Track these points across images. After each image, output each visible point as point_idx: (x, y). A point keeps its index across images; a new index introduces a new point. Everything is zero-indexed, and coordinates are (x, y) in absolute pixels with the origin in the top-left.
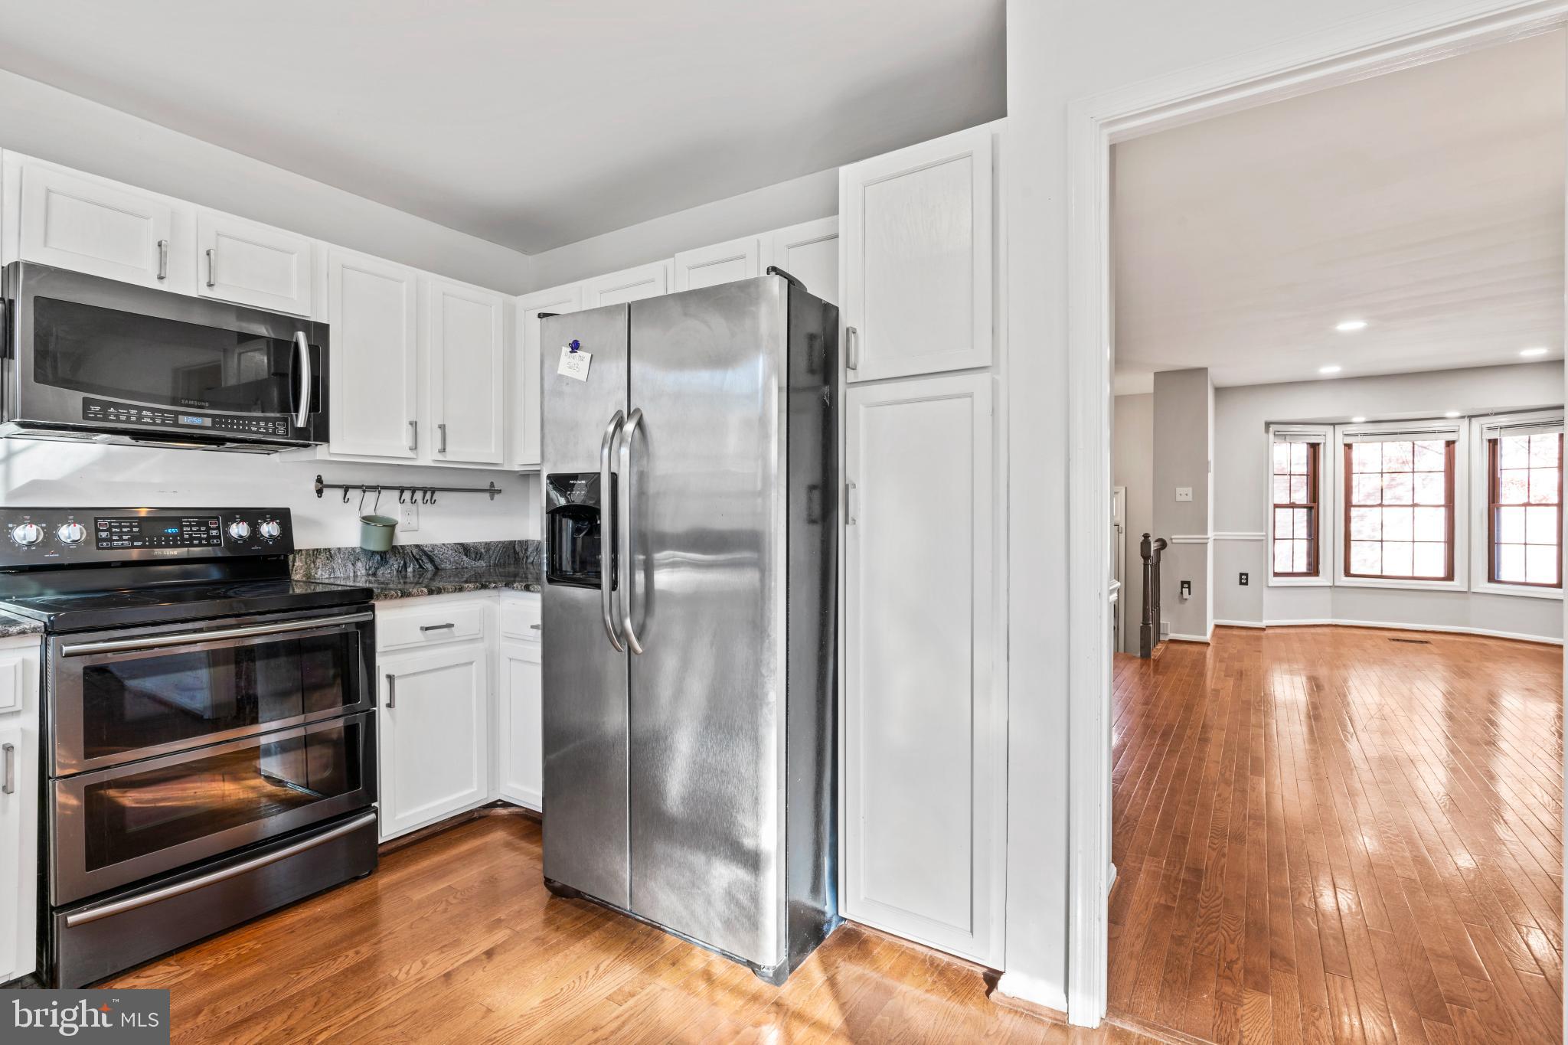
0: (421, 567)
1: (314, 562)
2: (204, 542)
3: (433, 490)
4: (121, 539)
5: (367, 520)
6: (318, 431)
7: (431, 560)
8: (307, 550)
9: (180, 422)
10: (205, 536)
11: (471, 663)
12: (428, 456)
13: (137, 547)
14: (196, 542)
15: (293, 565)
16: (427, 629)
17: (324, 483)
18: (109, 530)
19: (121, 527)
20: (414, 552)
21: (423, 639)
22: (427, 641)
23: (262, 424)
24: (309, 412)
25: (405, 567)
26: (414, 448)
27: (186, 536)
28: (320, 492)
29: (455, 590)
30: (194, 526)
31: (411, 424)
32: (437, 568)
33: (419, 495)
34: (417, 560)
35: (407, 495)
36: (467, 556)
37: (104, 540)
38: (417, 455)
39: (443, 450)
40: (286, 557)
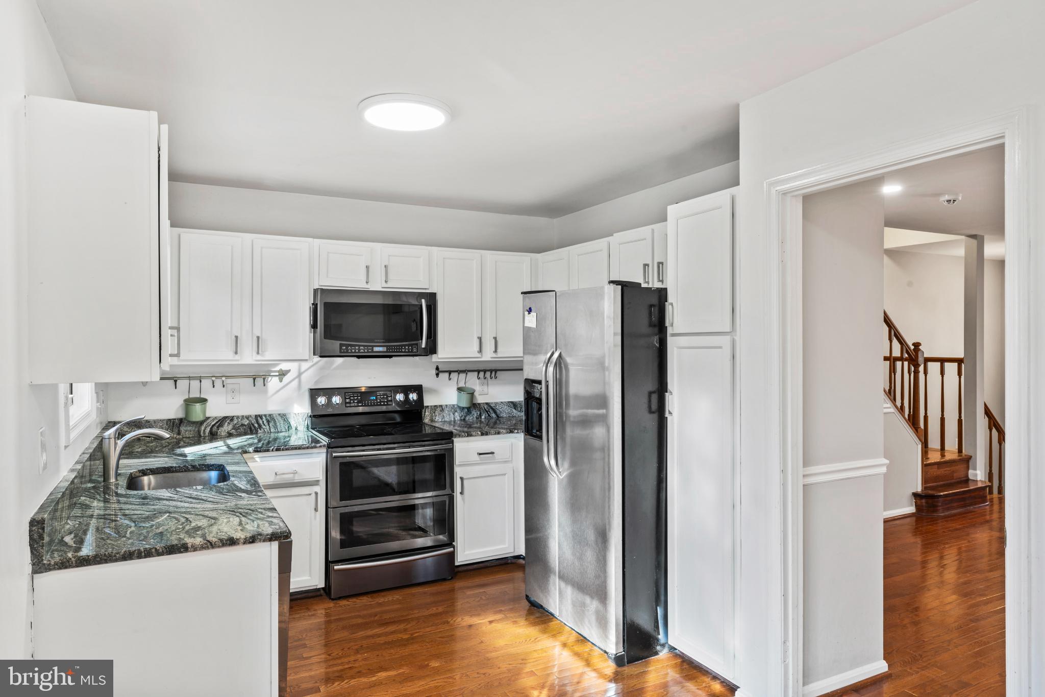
0: (489, 415)
1: (434, 413)
2: (386, 403)
3: (496, 371)
4: (354, 402)
5: (460, 389)
6: (432, 349)
7: (495, 412)
8: (431, 406)
9: (374, 350)
10: (386, 400)
11: (505, 474)
12: (488, 355)
13: (360, 406)
14: (382, 403)
15: (425, 414)
16: (480, 454)
17: (440, 370)
18: (349, 398)
19: (354, 397)
20: (486, 407)
21: (479, 460)
22: (481, 460)
23: (407, 347)
24: (427, 339)
25: (480, 415)
26: (480, 351)
27: (378, 401)
28: (437, 375)
29: (495, 434)
30: (382, 395)
31: (478, 338)
32: (498, 416)
33: (488, 374)
34: (487, 411)
35: (482, 374)
36: (515, 409)
37: (348, 403)
38: (482, 355)
39: (496, 351)
40: (421, 410)
